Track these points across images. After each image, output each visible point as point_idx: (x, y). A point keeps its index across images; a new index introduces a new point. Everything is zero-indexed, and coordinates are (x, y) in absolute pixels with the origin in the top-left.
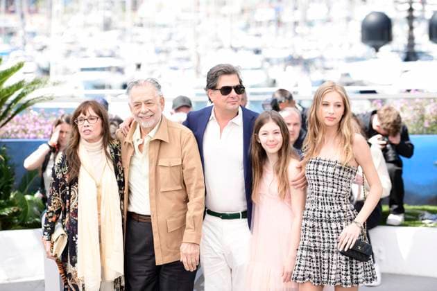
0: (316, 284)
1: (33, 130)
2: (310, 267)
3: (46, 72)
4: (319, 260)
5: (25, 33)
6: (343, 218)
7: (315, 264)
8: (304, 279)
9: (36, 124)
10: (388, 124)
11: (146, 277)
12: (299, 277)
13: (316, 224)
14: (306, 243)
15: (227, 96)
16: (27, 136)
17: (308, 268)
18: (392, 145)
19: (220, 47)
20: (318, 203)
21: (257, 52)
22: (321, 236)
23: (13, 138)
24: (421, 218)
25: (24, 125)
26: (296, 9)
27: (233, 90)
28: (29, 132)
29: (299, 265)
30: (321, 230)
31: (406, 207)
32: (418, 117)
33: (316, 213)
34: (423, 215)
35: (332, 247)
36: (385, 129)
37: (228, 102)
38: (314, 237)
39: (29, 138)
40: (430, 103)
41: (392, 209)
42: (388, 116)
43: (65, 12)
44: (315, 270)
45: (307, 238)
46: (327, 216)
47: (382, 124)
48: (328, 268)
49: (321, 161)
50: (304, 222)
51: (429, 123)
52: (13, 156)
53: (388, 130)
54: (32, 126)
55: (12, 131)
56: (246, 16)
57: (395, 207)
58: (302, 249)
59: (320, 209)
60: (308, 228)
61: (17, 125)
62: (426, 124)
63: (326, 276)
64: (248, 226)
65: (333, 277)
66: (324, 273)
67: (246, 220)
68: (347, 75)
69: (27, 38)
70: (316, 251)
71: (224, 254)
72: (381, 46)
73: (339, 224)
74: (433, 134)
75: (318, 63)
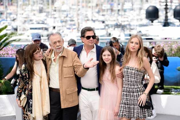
0: (128, 118)
1: (11, 53)
2: (125, 111)
3: (16, 29)
4: (129, 108)
5: (7, 13)
6: (139, 91)
7: (127, 110)
8: (123, 116)
9: (12, 51)
10: (159, 52)
11: (56, 114)
12: (120, 115)
13: (128, 94)
14: (123, 101)
15: (89, 40)
16: (9, 56)
17: (124, 112)
18: (160, 61)
19: (88, 20)
20: (129, 85)
21: (103, 22)
22: (130, 98)
23: (2, 57)
24: (171, 91)
25: (7, 51)
26: (119, 4)
27: (91, 38)
28: (9, 54)
29: (121, 110)
30: (130, 96)
31: (165, 87)
32: (170, 50)
33: (128, 89)
34: (172, 90)
35: (134, 103)
36: (157, 54)
37: (89, 43)
38: (127, 99)
39: (9, 57)
40: (175, 43)
41: (159, 87)
42: (159, 49)
43: (24, 5)
44: (127, 112)
45: (124, 99)
46: (132, 90)
47: (156, 53)
48: (133, 112)
49: (129, 68)
50: (123, 93)
51: (174, 52)
52: (3, 64)
53: (159, 55)
54: (11, 52)
55: (2, 54)
56: (98, 7)
57: (160, 86)
58: (122, 104)
59: (129, 87)
60: (124, 95)
61: (4, 51)
62: (173, 52)
63: (132, 115)
64: (99, 94)
65: (135, 115)
66: (131, 114)
67: (98, 91)
68: (140, 32)
69: (8, 15)
70: (128, 104)
71: (89, 105)
72: (154, 20)
73: (137, 93)
74: (176, 56)
75: (128, 27)
